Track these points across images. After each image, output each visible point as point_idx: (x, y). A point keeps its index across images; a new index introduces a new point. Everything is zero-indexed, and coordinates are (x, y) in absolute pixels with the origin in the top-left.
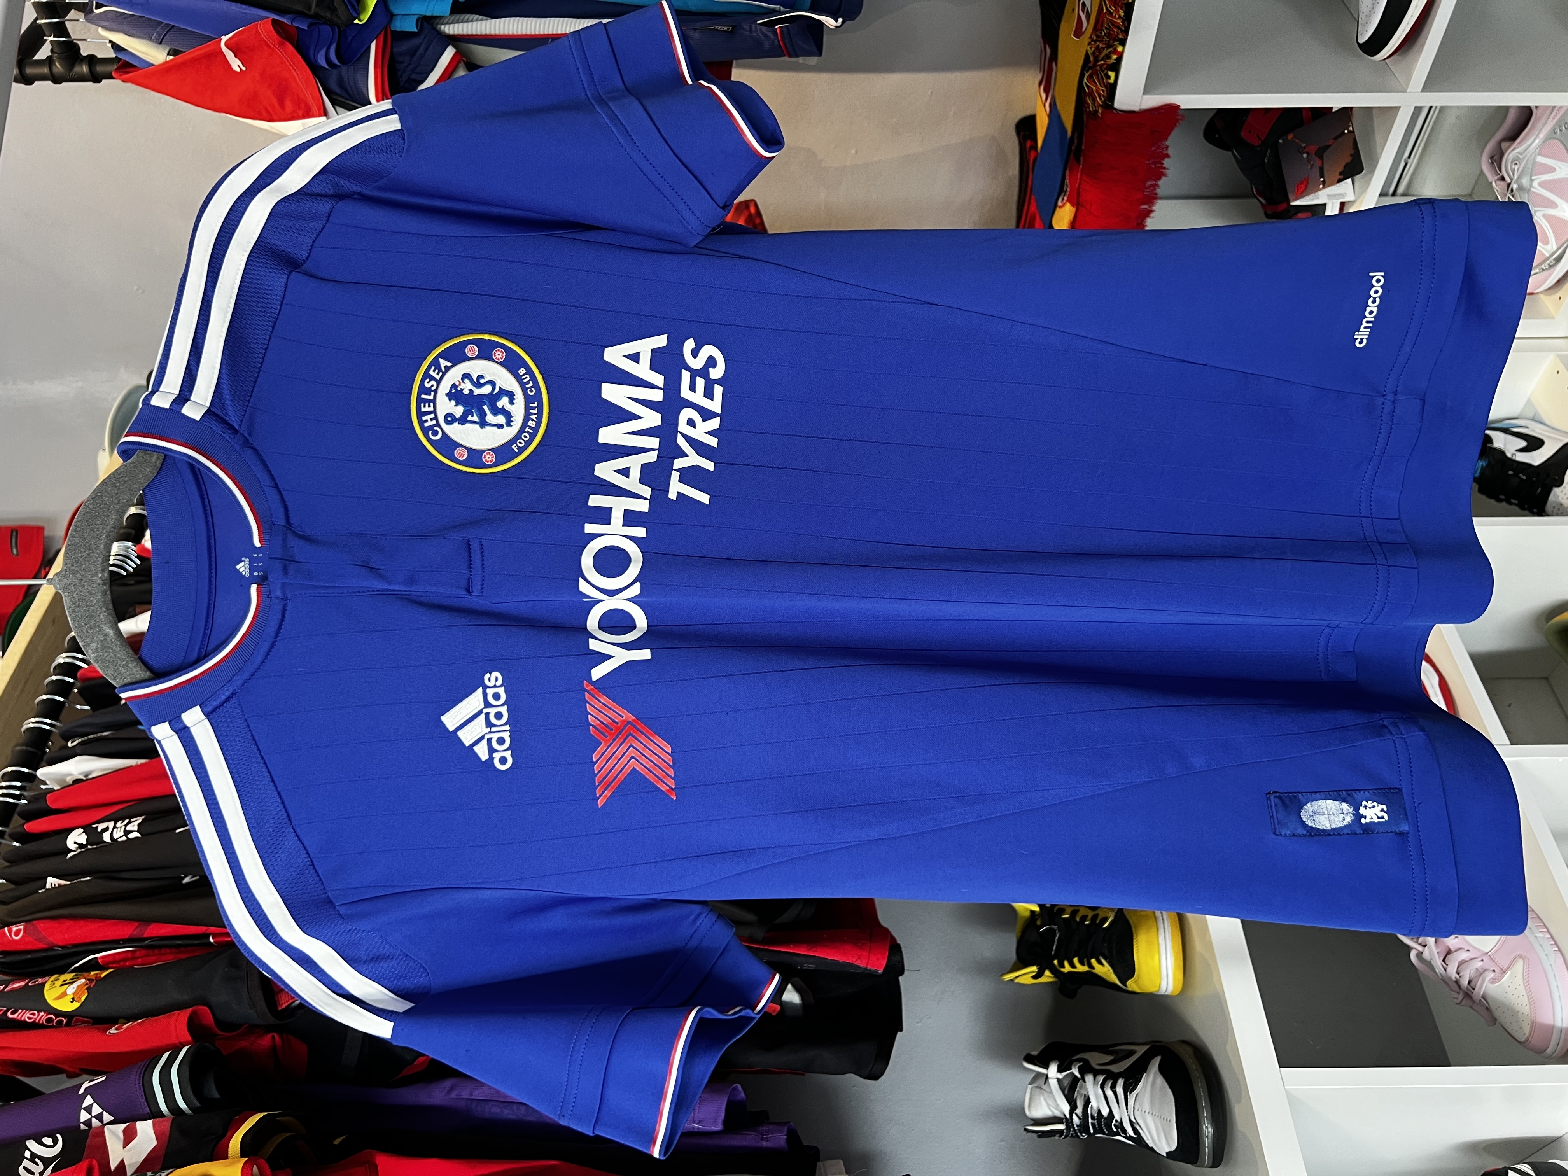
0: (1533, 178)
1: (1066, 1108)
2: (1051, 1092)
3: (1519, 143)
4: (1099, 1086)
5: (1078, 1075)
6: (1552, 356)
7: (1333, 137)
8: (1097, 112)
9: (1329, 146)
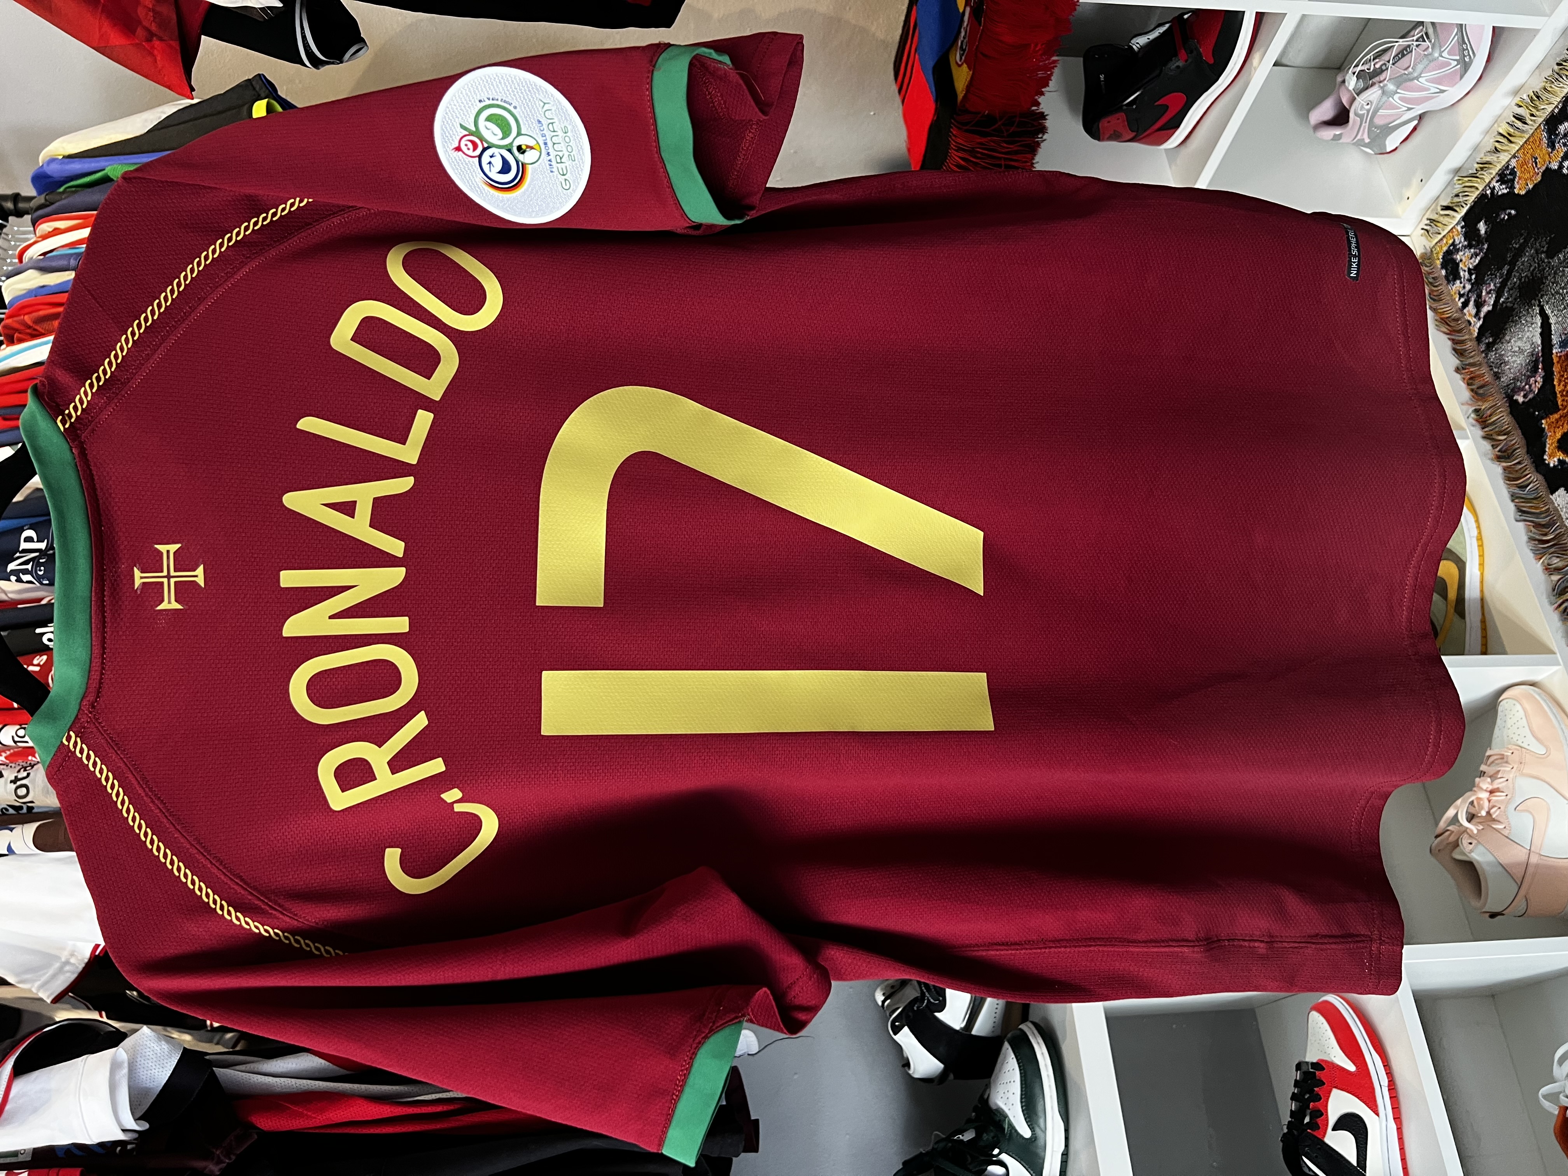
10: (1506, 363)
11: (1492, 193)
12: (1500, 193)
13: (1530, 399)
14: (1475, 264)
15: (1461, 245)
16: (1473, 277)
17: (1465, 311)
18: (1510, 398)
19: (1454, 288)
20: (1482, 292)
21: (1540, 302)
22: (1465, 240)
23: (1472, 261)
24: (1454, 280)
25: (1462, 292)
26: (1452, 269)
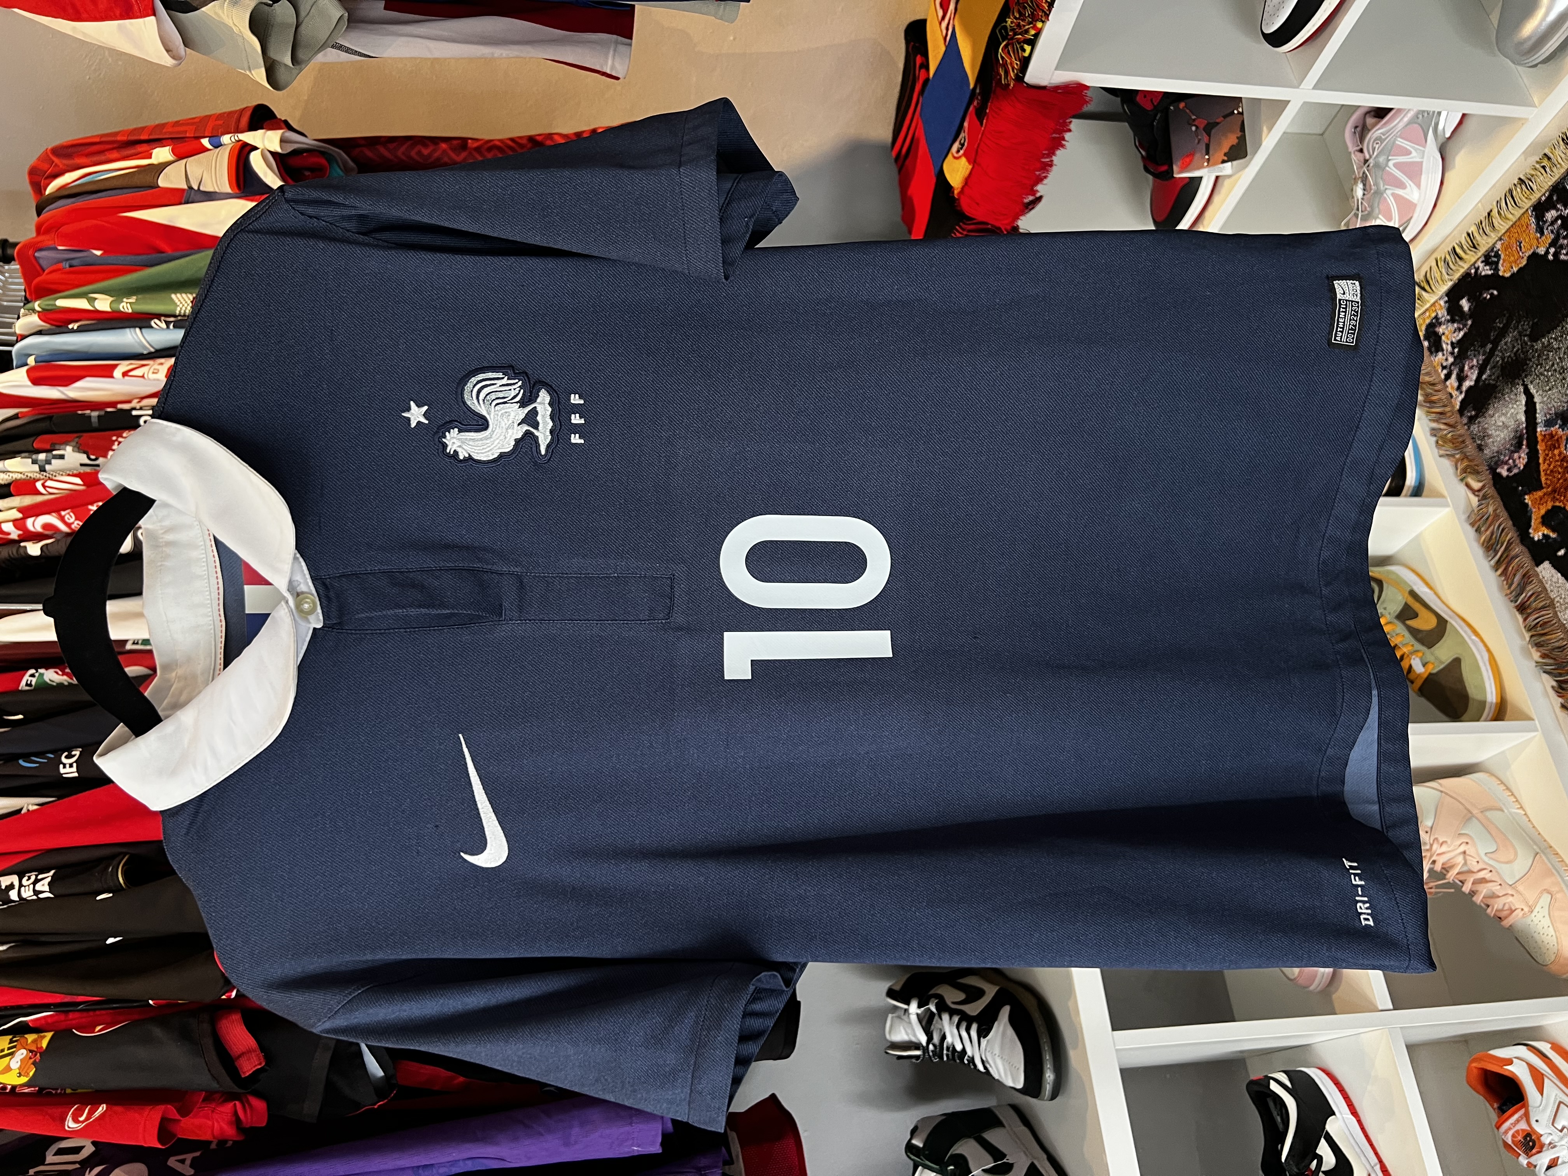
0: (1390, 158)
1: (923, 1039)
2: (910, 1023)
3: (1382, 125)
4: (955, 1027)
5: (933, 1009)
7: (1223, 115)
8: (1009, 85)
9: (1218, 123)
10: (1489, 436)
11: (1476, 272)
12: (1483, 274)
13: (1515, 474)
14: (1458, 338)
15: (1443, 319)
16: (1456, 350)
17: (1448, 383)
18: (1493, 470)
19: (1437, 359)
20: (1464, 367)
21: (1524, 381)
22: (1448, 314)
23: (1455, 335)
24: (1437, 351)
25: (1445, 364)
26: (1435, 341)
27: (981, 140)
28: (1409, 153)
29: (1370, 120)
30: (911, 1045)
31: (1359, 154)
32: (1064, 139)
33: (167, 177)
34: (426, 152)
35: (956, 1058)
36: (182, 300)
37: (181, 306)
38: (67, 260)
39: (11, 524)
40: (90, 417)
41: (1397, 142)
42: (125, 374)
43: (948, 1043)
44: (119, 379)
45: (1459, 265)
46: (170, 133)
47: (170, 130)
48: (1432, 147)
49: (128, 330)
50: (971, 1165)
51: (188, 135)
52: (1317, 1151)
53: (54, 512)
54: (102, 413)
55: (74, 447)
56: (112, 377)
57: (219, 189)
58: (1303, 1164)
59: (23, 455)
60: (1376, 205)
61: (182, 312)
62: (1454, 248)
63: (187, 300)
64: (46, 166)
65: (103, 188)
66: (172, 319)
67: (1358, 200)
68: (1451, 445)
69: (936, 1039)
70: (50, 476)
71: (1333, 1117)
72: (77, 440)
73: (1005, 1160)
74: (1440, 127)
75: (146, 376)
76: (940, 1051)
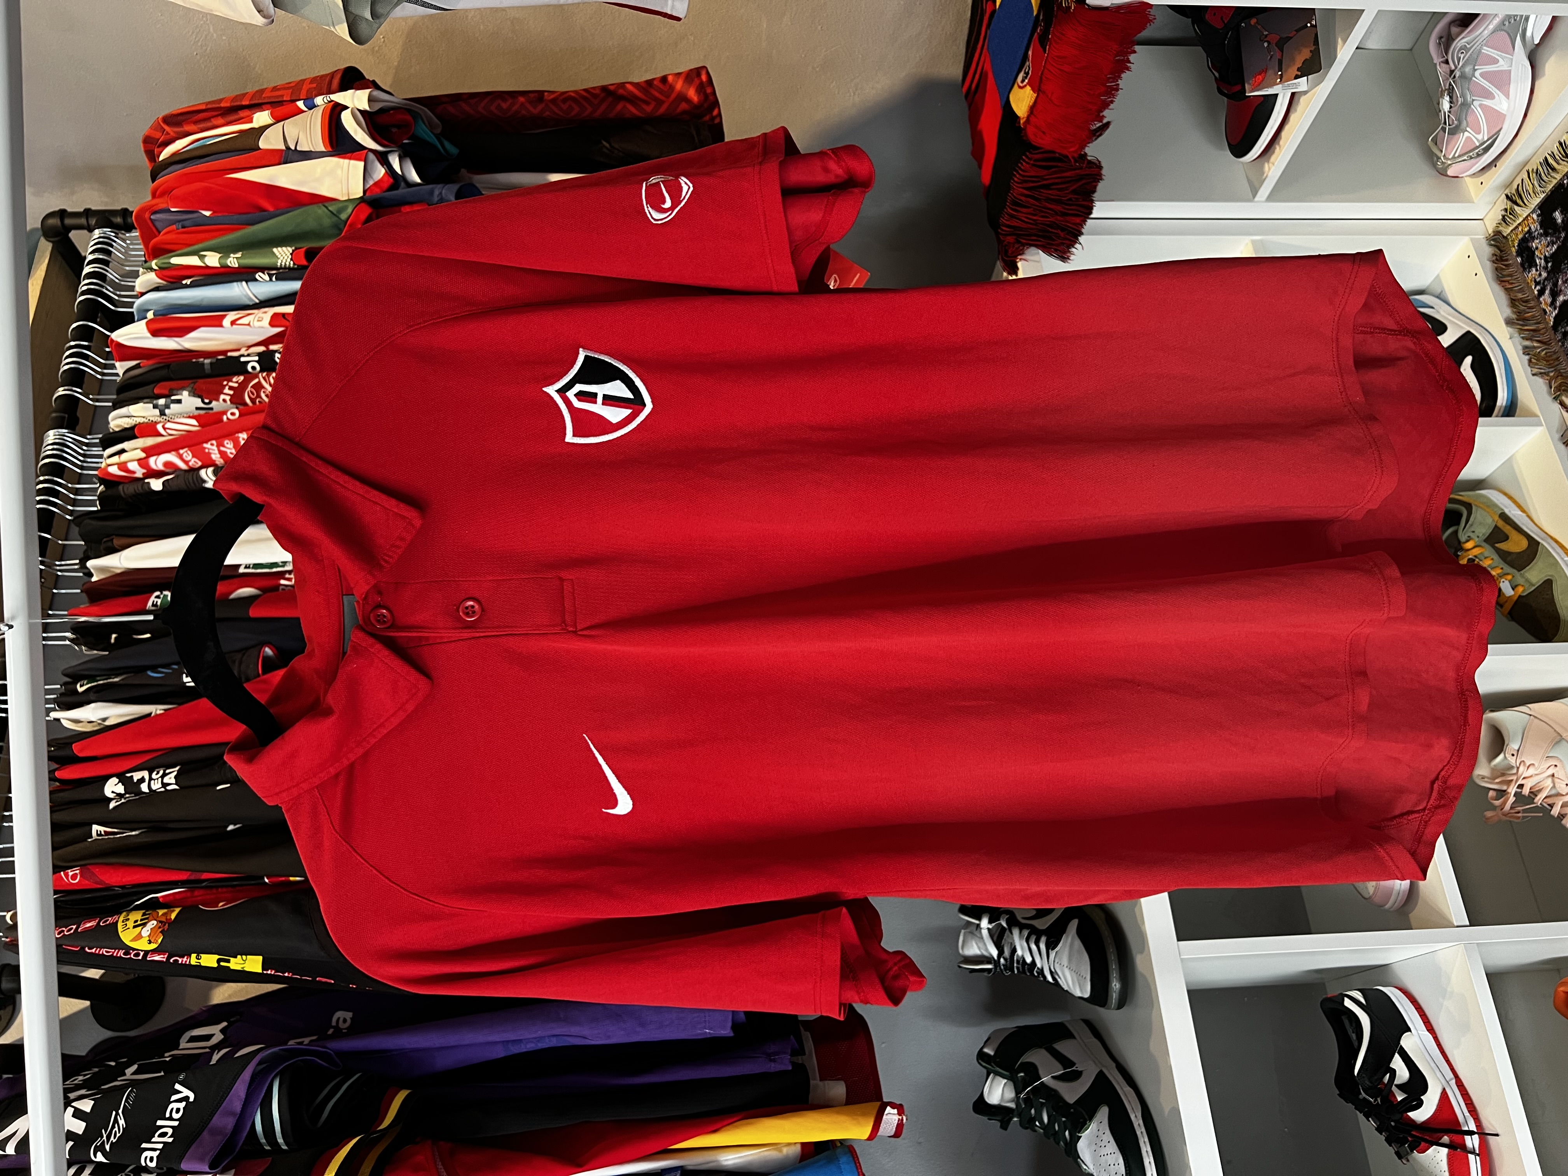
0: (1476, 67)
1: (994, 953)
2: (982, 938)
3: (1468, 33)
4: (1024, 940)
5: (1005, 925)
6: (1466, 240)
7: (1296, 29)
8: (1069, 7)
9: (1291, 38)
14: (1551, 252)
15: (1536, 233)
16: (1550, 265)
17: (1541, 299)
19: (1530, 275)
20: (1558, 281)
22: (1541, 228)
23: (1549, 249)
24: (1530, 267)
25: (1537, 280)
26: (1527, 255)
27: (1044, 67)
28: (1496, 61)
29: (1454, 30)
30: (982, 959)
31: (1444, 65)
32: (1130, 62)
33: (267, 138)
34: (504, 106)
35: (1027, 971)
36: (282, 253)
37: (282, 258)
38: (179, 221)
39: (136, 463)
40: (203, 364)
41: (1483, 51)
42: (233, 323)
43: (1018, 955)
44: (229, 328)
45: (1551, 176)
46: (268, 97)
47: (269, 95)
48: (1520, 54)
49: (235, 284)
50: (1041, 1072)
51: (285, 99)
52: (1392, 1065)
53: (173, 451)
54: (214, 360)
55: (190, 392)
56: (221, 326)
57: (314, 149)
58: (1376, 1078)
59: (145, 401)
60: (1464, 116)
61: (283, 264)
62: (1546, 158)
63: (286, 251)
64: (157, 135)
65: (210, 153)
66: (274, 272)
67: (1445, 113)
68: (1545, 362)
69: (1007, 953)
70: (170, 419)
71: (1409, 1033)
72: (192, 385)
73: (1074, 1068)
74: (1529, 34)
75: (251, 324)
76: (1010, 964)
